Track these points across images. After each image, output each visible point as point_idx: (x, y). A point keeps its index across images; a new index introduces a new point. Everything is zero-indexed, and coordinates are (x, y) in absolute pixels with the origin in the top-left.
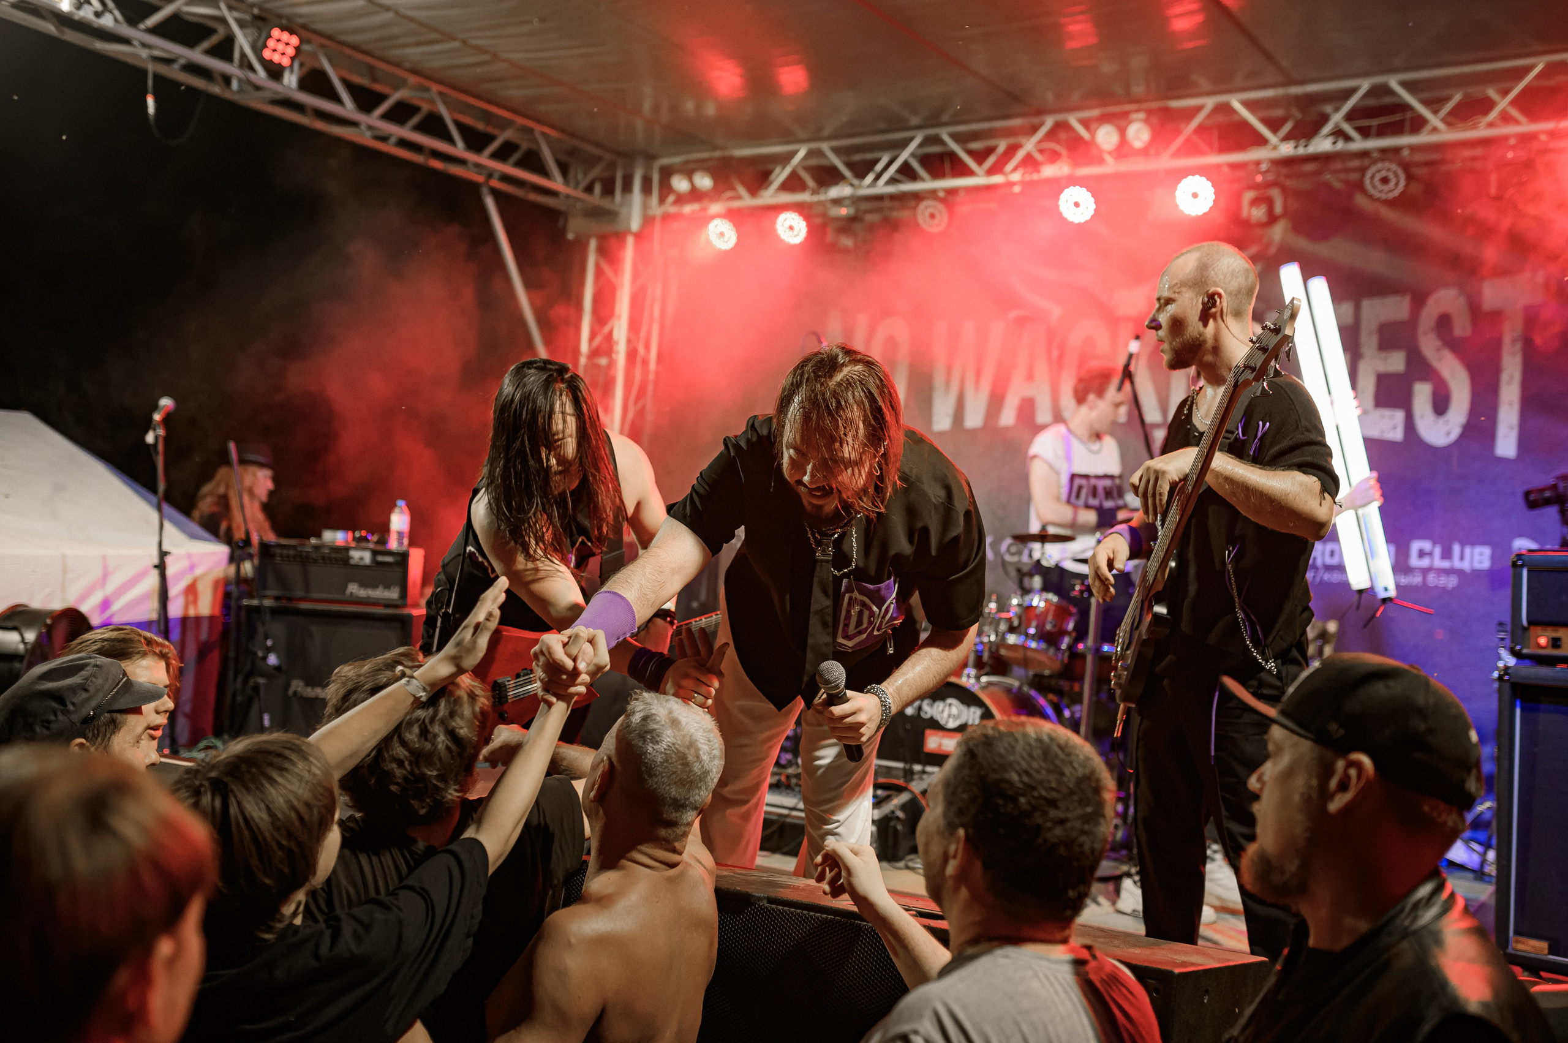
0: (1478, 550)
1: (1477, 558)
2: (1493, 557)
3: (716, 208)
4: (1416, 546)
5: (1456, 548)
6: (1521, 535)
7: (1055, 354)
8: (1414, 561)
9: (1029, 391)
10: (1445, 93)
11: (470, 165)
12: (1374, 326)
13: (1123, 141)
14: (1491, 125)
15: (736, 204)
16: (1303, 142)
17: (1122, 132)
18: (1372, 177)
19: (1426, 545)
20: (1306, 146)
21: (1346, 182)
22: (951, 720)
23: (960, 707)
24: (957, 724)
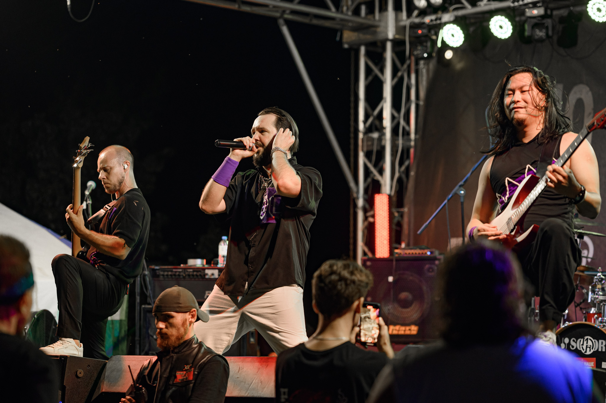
3: (446, 17)
11: (271, 7)
15: (460, 13)
22: (588, 349)
23: (593, 341)
24: (592, 351)
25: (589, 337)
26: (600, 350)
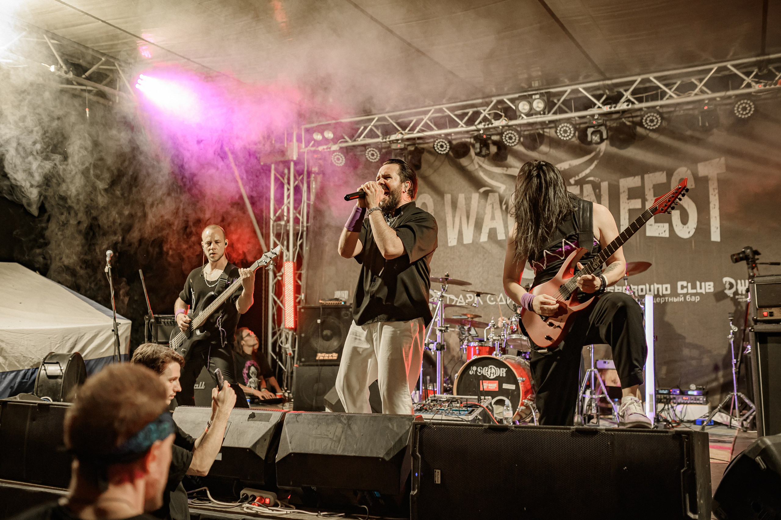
0: (707, 284)
1: (707, 287)
2: (714, 287)
4: (680, 284)
5: (698, 283)
6: (726, 276)
7: (504, 207)
8: (680, 291)
9: (493, 225)
10: (673, 81)
12: (651, 186)
13: (531, 108)
14: (696, 95)
15: (344, 145)
16: (614, 105)
17: (531, 104)
18: (646, 120)
19: (685, 283)
20: (615, 107)
21: (632, 122)
22: (492, 375)
23: (496, 369)
24: (495, 376)
25: (492, 366)
26: (501, 375)
